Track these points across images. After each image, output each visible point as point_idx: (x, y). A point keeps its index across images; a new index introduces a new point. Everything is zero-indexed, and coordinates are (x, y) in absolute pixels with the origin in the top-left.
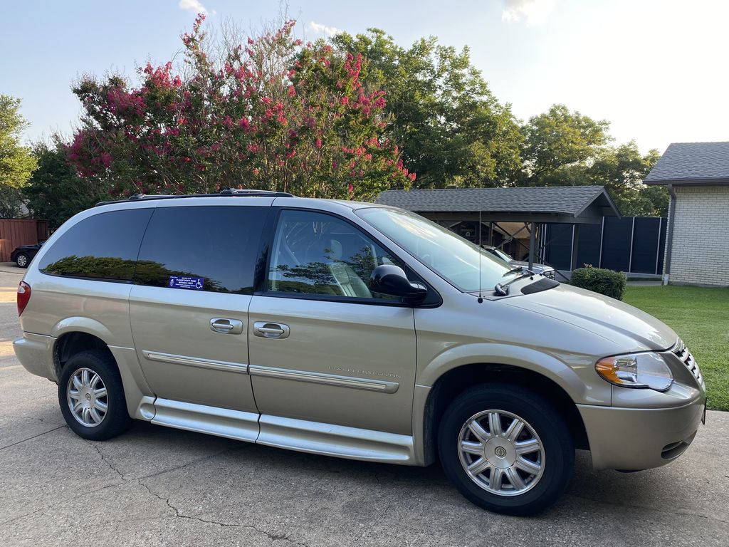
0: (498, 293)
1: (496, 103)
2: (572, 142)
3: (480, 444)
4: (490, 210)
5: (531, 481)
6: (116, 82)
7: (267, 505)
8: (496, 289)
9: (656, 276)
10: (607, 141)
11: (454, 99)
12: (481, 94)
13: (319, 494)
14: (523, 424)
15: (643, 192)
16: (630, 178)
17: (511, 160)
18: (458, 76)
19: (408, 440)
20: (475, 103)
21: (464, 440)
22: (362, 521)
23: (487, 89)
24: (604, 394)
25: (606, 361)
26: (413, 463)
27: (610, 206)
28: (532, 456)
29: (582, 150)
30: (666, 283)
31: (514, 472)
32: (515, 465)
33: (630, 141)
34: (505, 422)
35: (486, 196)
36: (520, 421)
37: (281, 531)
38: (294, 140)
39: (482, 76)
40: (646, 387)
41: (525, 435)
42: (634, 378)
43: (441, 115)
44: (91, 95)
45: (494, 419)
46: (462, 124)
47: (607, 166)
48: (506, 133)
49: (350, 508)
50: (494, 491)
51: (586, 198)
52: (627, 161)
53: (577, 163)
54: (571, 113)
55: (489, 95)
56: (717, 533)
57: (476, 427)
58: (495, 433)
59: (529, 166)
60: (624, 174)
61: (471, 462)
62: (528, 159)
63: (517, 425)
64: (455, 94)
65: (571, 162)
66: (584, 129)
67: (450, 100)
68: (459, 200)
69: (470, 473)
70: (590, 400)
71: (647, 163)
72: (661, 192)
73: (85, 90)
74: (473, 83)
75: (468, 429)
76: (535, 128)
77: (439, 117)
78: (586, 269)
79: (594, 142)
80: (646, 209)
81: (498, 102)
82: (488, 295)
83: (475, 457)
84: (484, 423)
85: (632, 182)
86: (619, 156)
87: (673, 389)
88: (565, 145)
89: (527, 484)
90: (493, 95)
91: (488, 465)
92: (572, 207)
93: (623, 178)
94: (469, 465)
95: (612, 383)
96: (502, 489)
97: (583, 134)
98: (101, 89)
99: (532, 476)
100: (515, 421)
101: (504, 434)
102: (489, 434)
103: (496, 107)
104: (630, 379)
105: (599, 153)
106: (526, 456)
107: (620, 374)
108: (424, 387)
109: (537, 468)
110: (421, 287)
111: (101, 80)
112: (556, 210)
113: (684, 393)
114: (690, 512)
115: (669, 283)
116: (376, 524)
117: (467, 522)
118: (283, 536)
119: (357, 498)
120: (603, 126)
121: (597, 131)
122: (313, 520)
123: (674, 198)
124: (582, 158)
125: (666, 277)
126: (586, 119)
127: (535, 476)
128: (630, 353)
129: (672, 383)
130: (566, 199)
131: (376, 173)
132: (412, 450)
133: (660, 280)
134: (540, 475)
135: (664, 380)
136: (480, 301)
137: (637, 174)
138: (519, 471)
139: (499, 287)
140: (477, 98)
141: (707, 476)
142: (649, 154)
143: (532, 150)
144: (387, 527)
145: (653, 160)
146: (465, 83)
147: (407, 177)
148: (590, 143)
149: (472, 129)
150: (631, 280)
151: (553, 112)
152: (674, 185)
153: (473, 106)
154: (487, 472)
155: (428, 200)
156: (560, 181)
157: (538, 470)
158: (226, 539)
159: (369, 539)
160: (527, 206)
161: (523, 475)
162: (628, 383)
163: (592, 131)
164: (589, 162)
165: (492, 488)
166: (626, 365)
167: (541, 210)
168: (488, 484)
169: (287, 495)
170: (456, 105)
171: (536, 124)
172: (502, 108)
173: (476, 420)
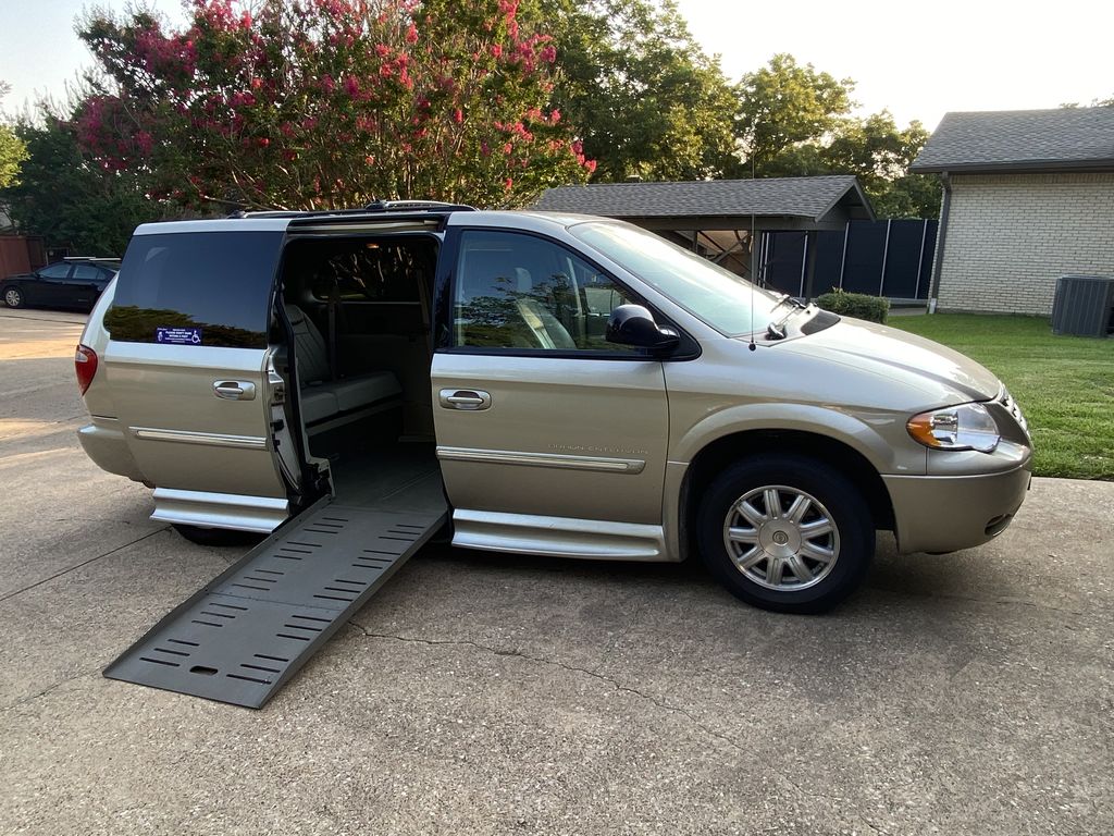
0: (771, 336)
1: (699, 53)
2: (805, 110)
3: (753, 530)
4: (699, 213)
5: (821, 571)
6: (146, 22)
7: (481, 616)
8: (770, 329)
9: (915, 301)
10: (852, 108)
11: (640, 45)
12: (680, 37)
13: (544, 598)
14: (809, 501)
15: (899, 182)
16: (882, 162)
17: (721, 138)
18: (645, 9)
19: (657, 531)
20: (669, 52)
21: (732, 526)
22: (610, 629)
23: (687, 30)
24: (919, 460)
25: (919, 419)
26: (664, 558)
27: (861, 205)
28: (822, 540)
29: (817, 122)
30: (931, 311)
31: (798, 561)
32: (801, 552)
33: (882, 109)
34: (786, 500)
35: (691, 192)
36: (806, 498)
37: (508, 646)
38: (425, 112)
39: (679, 10)
40: (970, 449)
41: (812, 515)
42: (952, 437)
43: (620, 69)
44: (106, 41)
45: (771, 497)
46: (652, 84)
47: (852, 144)
48: (713, 97)
49: (588, 614)
50: (772, 586)
51: (831, 194)
52: (878, 138)
53: (808, 142)
54: (801, 64)
55: (691, 40)
56: (1050, 623)
57: (747, 509)
58: (774, 514)
59: (743, 148)
60: (874, 156)
61: (741, 552)
62: (741, 136)
63: (801, 503)
64: (640, 38)
65: (800, 140)
66: (821, 90)
67: (633, 47)
68: (654, 200)
69: (742, 568)
70: (899, 470)
71: (907, 139)
72: (923, 182)
73: (97, 32)
74: (666, 21)
75: (737, 511)
76: (751, 90)
77: (616, 73)
78: (835, 295)
79: (834, 109)
80: (903, 208)
81: (702, 51)
82: (760, 339)
83: (746, 547)
84: (759, 503)
85: (884, 168)
86: (869, 130)
87: (998, 449)
88: (794, 114)
89: (816, 575)
90: (696, 39)
91: (766, 555)
92: (813, 207)
93: (873, 162)
94: (739, 556)
95: (927, 446)
96: (783, 583)
97: (819, 98)
98: (123, 32)
99: (822, 564)
100: (799, 498)
101: (785, 515)
102: (765, 517)
103: (699, 58)
104: (948, 440)
105: (840, 126)
106: (814, 540)
107: (937, 433)
108: (680, 464)
109: (829, 554)
110: (672, 333)
111: (122, 19)
112: (792, 212)
113: (1013, 453)
114: (1014, 599)
115: (936, 310)
116: (629, 632)
117: (743, 624)
118: (514, 651)
119: (595, 601)
120: (848, 87)
121: (839, 93)
122: (547, 629)
123: (949, 192)
124: (817, 133)
125: (932, 303)
126: (824, 76)
127: (826, 564)
128: (950, 406)
129: (999, 441)
130: (804, 196)
131: (543, 161)
132: (663, 544)
133: (925, 306)
134: (832, 563)
135: (987, 439)
136: (752, 347)
137: (891, 156)
138: (805, 559)
139: (773, 328)
140: (672, 45)
141: (1027, 557)
142: (910, 127)
143: (747, 122)
144: (643, 635)
145: (914, 135)
146: (655, 21)
147: (583, 165)
148: (828, 110)
149: (665, 92)
150: (894, 306)
151: (776, 64)
152: (950, 173)
153: (666, 57)
154: (763, 565)
155: (610, 200)
156: (787, 169)
157: (830, 557)
158: (440, 659)
159: (625, 650)
160: (750, 207)
161: (810, 563)
162: (944, 445)
163: (832, 95)
164: (826, 140)
165: (770, 582)
166: (945, 423)
167: (770, 212)
168: (764, 578)
169: (504, 602)
170: (640, 55)
171: (751, 84)
172: (707, 59)
173: (747, 500)
